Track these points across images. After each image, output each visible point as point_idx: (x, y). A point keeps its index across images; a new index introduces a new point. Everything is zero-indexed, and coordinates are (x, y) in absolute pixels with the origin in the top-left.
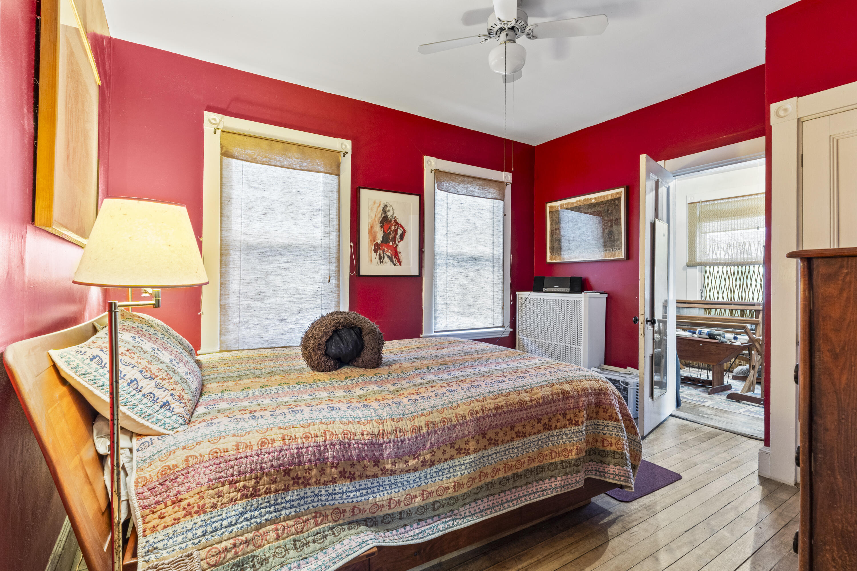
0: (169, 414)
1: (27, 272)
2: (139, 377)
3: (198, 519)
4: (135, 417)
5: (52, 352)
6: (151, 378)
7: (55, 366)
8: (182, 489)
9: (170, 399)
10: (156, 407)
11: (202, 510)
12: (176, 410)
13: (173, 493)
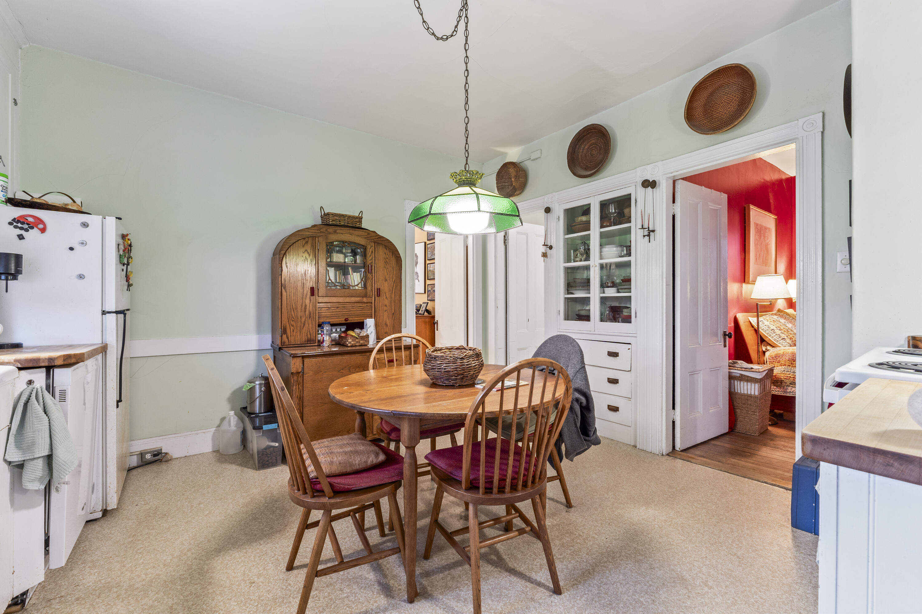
0: (784, 342)
1: (743, 296)
2: (775, 329)
3: (783, 367)
4: (773, 341)
5: (749, 318)
6: (780, 330)
7: (750, 322)
8: (781, 359)
9: (786, 337)
10: (780, 339)
11: (785, 365)
12: (787, 341)
13: (778, 360)
